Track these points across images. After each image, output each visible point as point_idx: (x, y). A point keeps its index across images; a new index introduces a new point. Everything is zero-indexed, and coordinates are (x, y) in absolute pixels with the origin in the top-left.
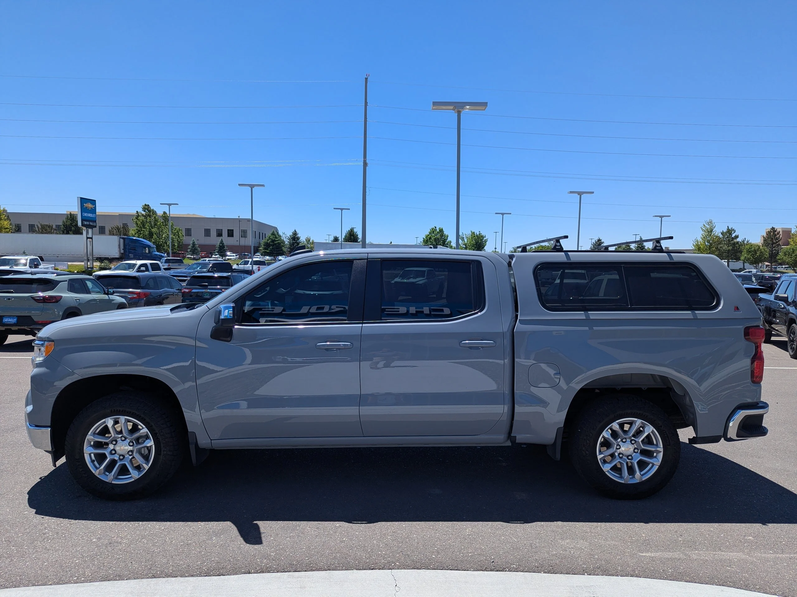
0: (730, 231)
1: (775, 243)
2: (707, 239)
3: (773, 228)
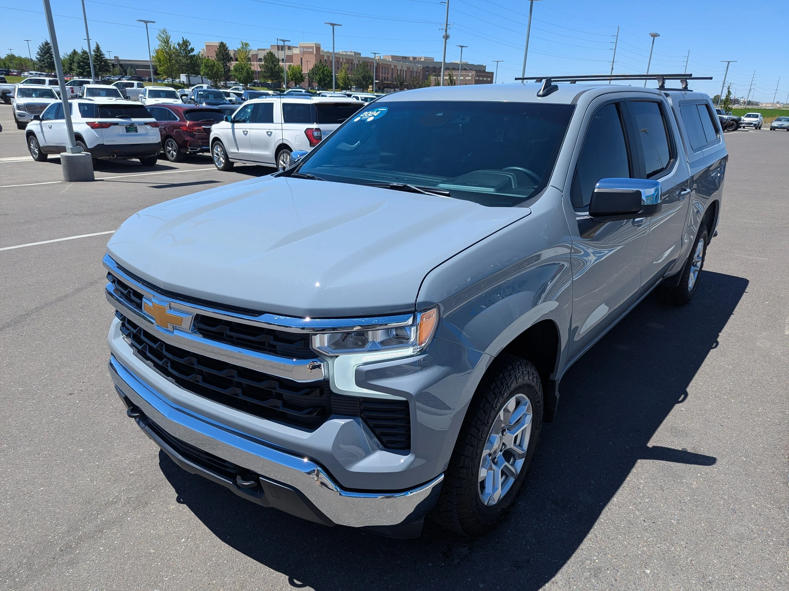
0: (185, 43)
2: (165, 50)
3: (222, 43)
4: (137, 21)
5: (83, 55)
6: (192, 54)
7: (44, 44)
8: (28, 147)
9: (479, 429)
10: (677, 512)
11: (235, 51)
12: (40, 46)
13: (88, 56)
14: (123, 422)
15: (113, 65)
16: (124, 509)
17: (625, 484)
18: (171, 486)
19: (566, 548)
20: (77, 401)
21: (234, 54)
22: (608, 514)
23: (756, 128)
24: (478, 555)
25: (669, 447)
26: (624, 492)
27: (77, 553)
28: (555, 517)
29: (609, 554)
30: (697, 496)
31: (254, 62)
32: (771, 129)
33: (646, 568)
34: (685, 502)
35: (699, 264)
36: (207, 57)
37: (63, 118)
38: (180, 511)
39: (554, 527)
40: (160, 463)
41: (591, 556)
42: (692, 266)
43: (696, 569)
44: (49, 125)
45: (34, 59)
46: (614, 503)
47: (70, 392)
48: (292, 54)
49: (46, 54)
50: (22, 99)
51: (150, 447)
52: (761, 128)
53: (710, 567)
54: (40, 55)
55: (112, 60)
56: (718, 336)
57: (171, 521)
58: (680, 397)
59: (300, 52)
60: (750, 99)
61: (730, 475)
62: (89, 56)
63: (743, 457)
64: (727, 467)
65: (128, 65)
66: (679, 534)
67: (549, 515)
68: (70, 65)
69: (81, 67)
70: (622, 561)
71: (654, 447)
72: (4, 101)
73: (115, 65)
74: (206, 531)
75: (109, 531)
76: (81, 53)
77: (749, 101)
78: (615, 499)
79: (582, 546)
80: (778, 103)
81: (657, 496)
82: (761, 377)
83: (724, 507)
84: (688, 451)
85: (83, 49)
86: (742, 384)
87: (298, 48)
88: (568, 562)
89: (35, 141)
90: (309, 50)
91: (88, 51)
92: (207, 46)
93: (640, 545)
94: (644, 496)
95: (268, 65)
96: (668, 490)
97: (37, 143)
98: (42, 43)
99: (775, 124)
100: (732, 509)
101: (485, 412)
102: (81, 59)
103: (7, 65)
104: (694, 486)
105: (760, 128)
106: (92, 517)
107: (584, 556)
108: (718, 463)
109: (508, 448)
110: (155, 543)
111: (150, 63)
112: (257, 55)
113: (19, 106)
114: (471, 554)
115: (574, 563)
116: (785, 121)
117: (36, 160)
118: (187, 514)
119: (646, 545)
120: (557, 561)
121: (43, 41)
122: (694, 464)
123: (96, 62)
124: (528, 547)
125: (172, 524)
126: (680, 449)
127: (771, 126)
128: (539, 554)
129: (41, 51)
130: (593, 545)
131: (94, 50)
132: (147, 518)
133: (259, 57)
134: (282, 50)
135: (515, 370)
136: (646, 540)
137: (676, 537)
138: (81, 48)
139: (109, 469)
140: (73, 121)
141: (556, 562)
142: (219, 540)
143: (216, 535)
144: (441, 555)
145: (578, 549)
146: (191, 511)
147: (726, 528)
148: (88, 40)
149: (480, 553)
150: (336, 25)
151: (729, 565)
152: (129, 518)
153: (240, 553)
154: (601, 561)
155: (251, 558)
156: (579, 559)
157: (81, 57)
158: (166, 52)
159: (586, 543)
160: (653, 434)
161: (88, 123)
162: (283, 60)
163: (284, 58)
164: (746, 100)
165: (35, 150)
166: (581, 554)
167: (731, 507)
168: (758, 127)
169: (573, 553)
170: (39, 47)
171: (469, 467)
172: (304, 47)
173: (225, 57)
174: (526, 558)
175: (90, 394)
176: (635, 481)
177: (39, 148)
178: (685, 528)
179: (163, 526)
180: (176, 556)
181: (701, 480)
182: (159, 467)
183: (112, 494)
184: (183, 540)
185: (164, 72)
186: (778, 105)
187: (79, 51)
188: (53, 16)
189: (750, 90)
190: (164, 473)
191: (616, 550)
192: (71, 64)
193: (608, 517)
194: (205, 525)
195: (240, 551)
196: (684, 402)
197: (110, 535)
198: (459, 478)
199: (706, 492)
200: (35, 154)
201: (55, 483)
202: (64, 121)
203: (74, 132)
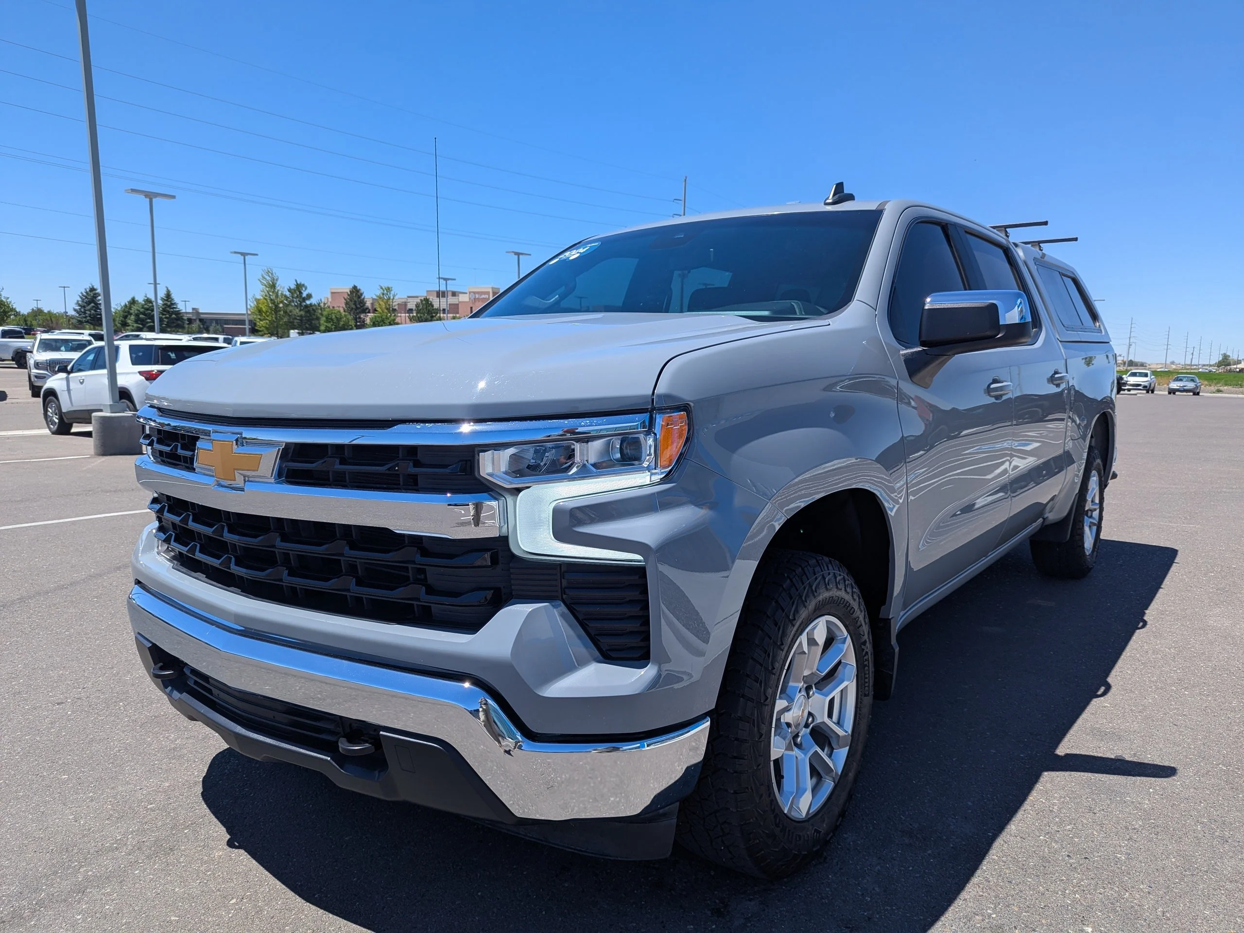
0: (299, 287)
1: (359, 308)
2: (270, 297)
3: (355, 287)
4: (231, 252)
5: (145, 305)
6: (308, 302)
7: (88, 290)
8: (44, 414)
9: (767, 651)
10: (1123, 843)
11: (373, 299)
12: (82, 293)
13: (153, 306)
14: (144, 739)
15: (190, 321)
16: (130, 857)
17: (1027, 806)
18: (219, 823)
19: (936, 898)
20: (69, 713)
21: (372, 304)
22: (1004, 848)
23: (1148, 392)
24: (777, 911)
25: (1093, 754)
26: (1027, 817)
27: (31, 925)
28: (910, 854)
29: (1014, 905)
30: (1154, 819)
31: (401, 313)
32: (1170, 393)
33: (1083, 924)
34: (1135, 829)
35: (1096, 514)
36: (331, 308)
37: (103, 367)
38: (231, 859)
39: (911, 868)
40: (202, 793)
41: (983, 909)
42: (1086, 517)
43: (1175, 925)
44: (80, 378)
45: (71, 313)
46: (1012, 832)
47: (60, 701)
48: (457, 303)
49: (89, 303)
50: (44, 353)
51: (188, 772)
52: (1155, 392)
53: (1200, 921)
54: (79, 305)
55: (189, 313)
56: (1144, 614)
57: (214, 874)
58: (1098, 689)
59: (470, 299)
60: (1131, 358)
61: (1205, 790)
62: (155, 306)
63: (1220, 766)
64: (1198, 779)
65: (212, 320)
66: (1133, 874)
67: (900, 852)
68: (123, 319)
69: (141, 321)
70: (1039, 915)
71: (1067, 755)
72: (16, 364)
73: (193, 321)
74: (277, 887)
75: (98, 890)
76: (144, 301)
77: (1131, 360)
78: (1012, 827)
79: (964, 895)
80: (1173, 363)
81: (1085, 821)
82: (1226, 662)
83: (1205, 835)
84: (1127, 759)
85: (146, 297)
86: (1196, 671)
87: (466, 293)
88: (943, 918)
89: (55, 403)
90: (483, 296)
91: (153, 299)
92: (332, 293)
93: (1067, 892)
94: (1062, 822)
95: (421, 317)
96: (1102, 812)
97: (59, 407)
98: (86, 289)
99: (1174, 385)
100: (1219, 836)
101: (776, 624)
102: (142, 310)
103: (29, 323)
104: (1146, 806)
105: (1153, 392)
106: (69, 872)
107: (969, 910)
108: (1179, 773)
109: (818, 722)
110: (181, 906)
111: (245, 317)
112: (405, 304)
113: (38, 363)
114: (764, 910)
115: (952, 920)
116: (1187, 381)
117: (53, 433)
118: (244, 863)
119: (1077, 891)
120: (922, 917)
121: (88, 286)
122: (1139, 776)
123: (163, 314)
124: (867, 898)
125: (215, 879)
126: (1113, 757)
127: (1169, 388)
128: (889, 908)
129: (83, 300)
130: (984, 892)
131: (162, 298)
132: (171, 870)
133: (409, 306)
134: (443, 296)
135: (822, 568)
136: (1077, 884)
137: (1130, 878)
138: (144, 295)
139: (110, 801)
140: (118, 371)
141: (921, 919)
142: (299, 899)
143: (296, 893)
144: (709, 913)
145: (958, 900)
146: (252, 859)
147: (1216, 863)
148: (155, 284)
149: (782, 909)
150: (522, 254)
151: (1233, 918)
152: (136, 870)
153: (339, 918)
154: (1001, 916)
155: (357, 926)
156: (962, 914)
157: (143, 308)
158: (271, 300)
159: (971, 890)
160: (1063, 738)
161: (141, 373)
162: (444, 310)
163: (445, 308)
164: (1125, 359)
165: (54, 418)
166: (964, 906)
167: (1217, 834)
168: (1149, 389)
169: (949, 905)
170: (81, 295)
171: (754, 720)
172: (475, 293)
173: (358, 306)
174: (866, 914)
175: (93, 703)
176: (1044, 801)
177: (61, 416)
178: (1143, 865)
179: (198, 881)
180: (218, 925)
181: (1157, 797)
182: (201, 799)
183: (111, 837)
184: (234, 901)
185: (267, 328)
186: (1174, 367)
187: (140, 299)
188: (108, 248)
189: (1130, 345)
190: (208, 806)
191: (1025, 899)
192: (125, 317)
193: (1005, 852)
194: (276, 878)
195: (337, 915)
196: (1106, 696)
197: (99, 897)
198: (737, 739)
199: (1169, 814)
200: (53, 423)
201: (9, 824)
202: (105, 372)
203: (119, 386)
